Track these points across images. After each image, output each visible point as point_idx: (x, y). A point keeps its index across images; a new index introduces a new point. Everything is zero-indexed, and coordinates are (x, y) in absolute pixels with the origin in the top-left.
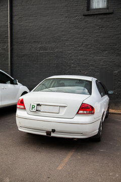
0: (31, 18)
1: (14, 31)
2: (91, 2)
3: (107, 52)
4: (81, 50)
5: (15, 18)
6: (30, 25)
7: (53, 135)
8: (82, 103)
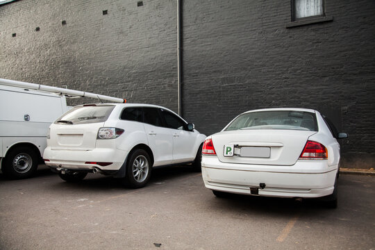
0: (208, 40)
1: (184, 59)
2: (297, 9)
3: (327, 78)
4: (285, 78)
5: (186, 42)
6: (208, 49)
7: (261, 192)
8: (308, 141)
